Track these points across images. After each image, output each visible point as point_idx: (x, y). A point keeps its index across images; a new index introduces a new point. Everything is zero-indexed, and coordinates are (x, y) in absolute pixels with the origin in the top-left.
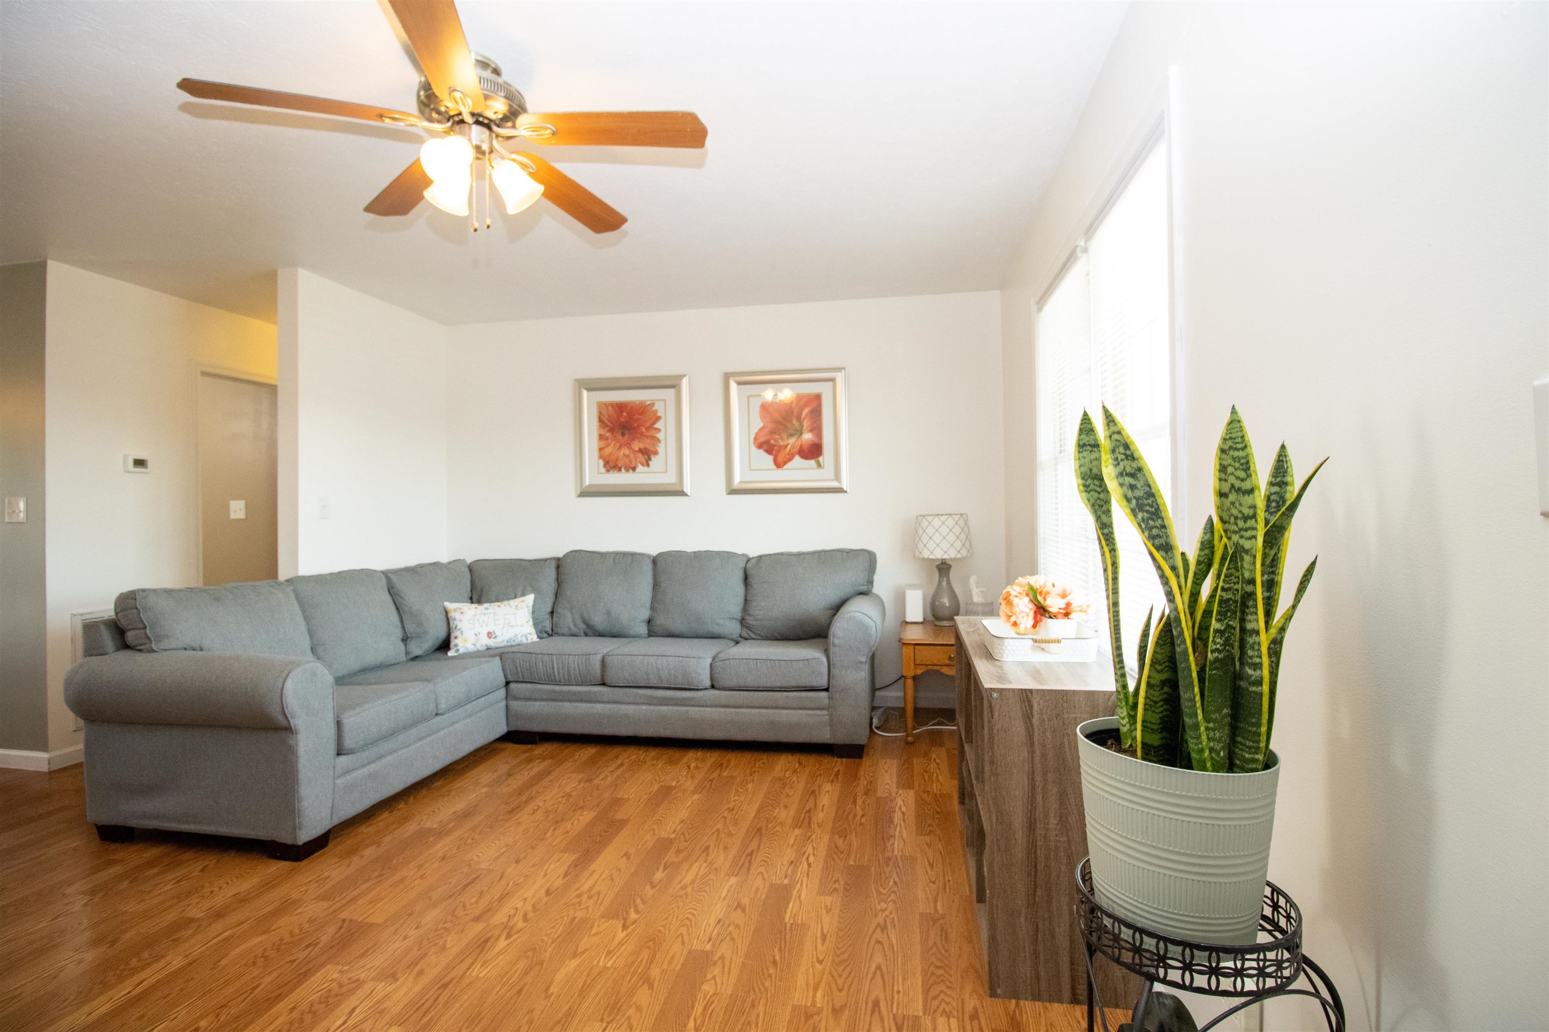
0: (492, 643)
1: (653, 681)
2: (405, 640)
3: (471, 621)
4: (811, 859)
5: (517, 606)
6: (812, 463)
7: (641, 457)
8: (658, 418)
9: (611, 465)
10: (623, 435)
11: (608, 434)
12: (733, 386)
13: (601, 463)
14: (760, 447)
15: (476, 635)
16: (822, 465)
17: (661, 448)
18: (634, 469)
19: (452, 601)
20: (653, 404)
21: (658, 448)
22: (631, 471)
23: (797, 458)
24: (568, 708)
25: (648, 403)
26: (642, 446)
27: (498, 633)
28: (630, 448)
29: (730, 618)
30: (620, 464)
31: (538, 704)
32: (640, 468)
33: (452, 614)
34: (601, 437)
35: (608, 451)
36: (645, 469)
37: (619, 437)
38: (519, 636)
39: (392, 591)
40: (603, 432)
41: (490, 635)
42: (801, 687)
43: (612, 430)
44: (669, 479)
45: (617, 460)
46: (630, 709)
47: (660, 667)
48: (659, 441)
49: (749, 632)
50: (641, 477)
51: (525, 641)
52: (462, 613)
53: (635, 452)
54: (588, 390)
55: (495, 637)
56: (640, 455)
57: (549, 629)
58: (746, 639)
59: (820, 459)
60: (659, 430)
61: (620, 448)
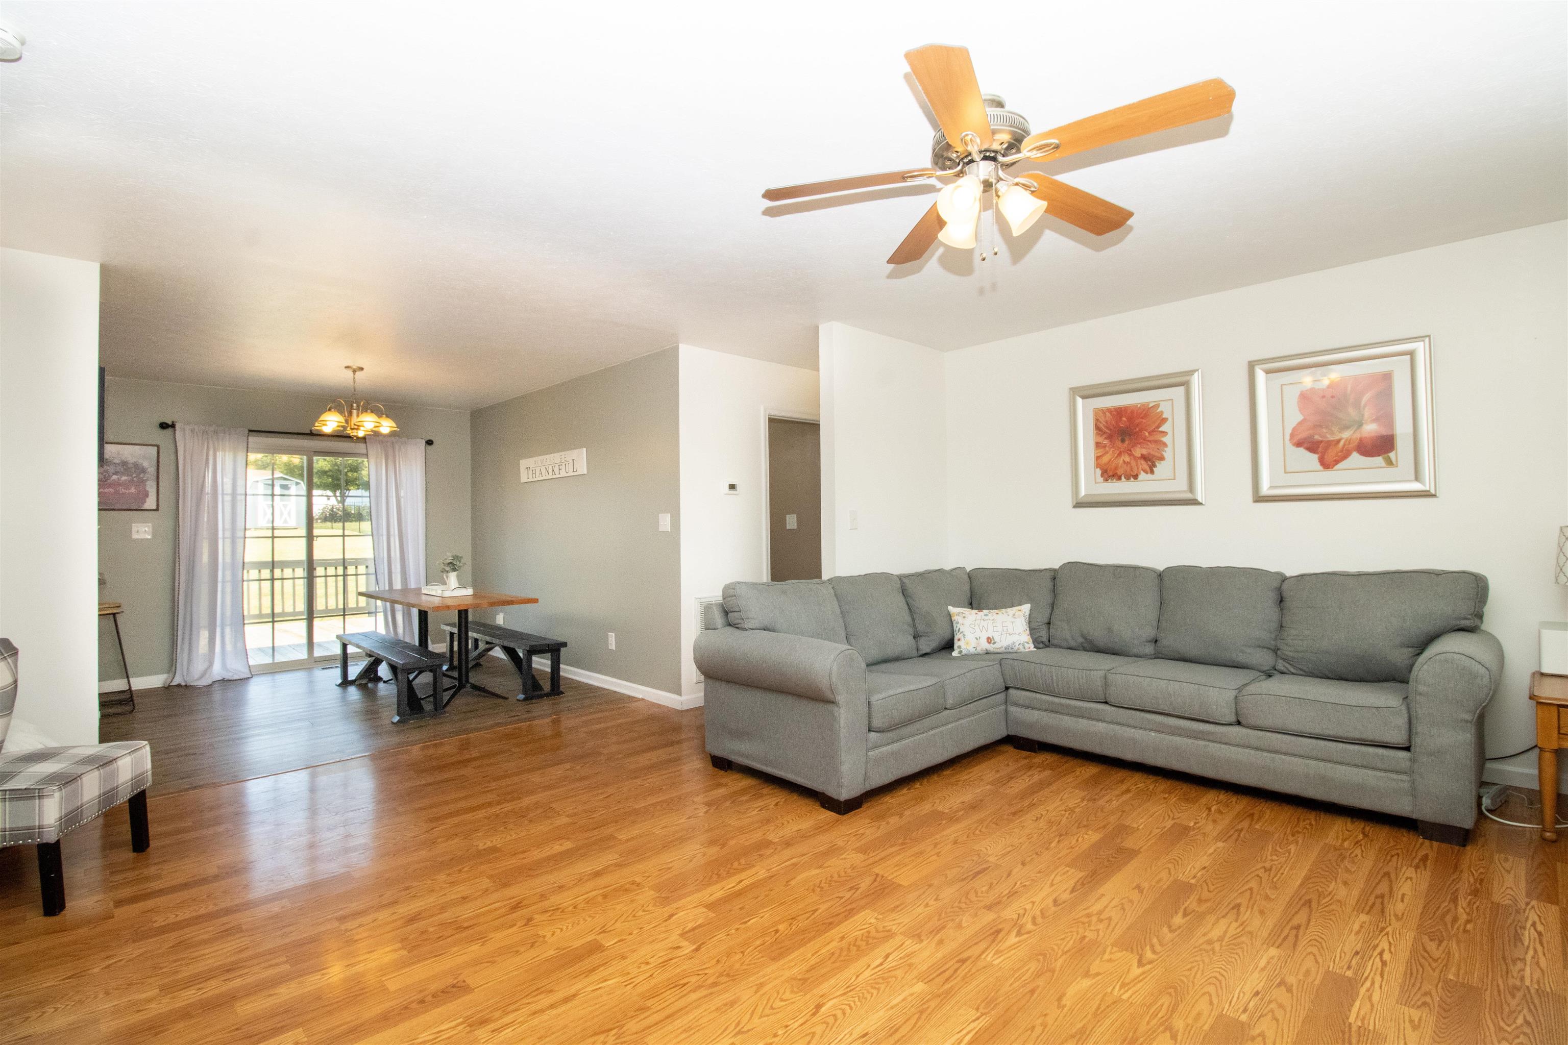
0: (991, 647)
1: (1165, 708)
2: (916, 637)
3: (972, 626)
4: (1387, 956)
5: (1014, 615)
6: (1379, 460)
7: (1144, 465)
8: (1164, 420)
9: (1109, 474)
10: (1123, 441)
11: (1106, 442)
12: (1260, 375)
13: (1099, 472)
14: (1299, 444)
15: (977, 639)
16: (1394, 461)
17: (1168, 453)
18: (1136, 477)
19: (954, 606)
20: (1157, 406)
21: (1164, 453)
22: (1132, 479)
23: (1355, 455)
24: (1067, 721)
25: (1151, 405)
26: (1144, 452)
27: (997, 639)
28: (1131, 455)
29: (1259, 646)
30: (1120, 472)
31: (1036, 713)
32: (1142, 476)
33: (955, 618)
34: (1098, 445)
35: (1105, 459)
36: (1150, 476)
37: (1119, 443)
38: (1017, 644)
39: (904, 591)
40: (1100, 439)
41: (989, 640)
42: (1367, 741)
43: (1110, 437)
44: (1178, 487)
45: (1116, 468)
46: (1138, 734)
47: (1172, 692)
48: (1165, 445)
49: (1287, 665)
50: (1144, 486)
51: (1022, 650)
52: (964, 617)
53: (1135, 458)
54: (1084, 397)
55: (994, 643)
56: (1143, 462)
57: (1045, 639)
58: (1283, 673)
59: (1392, 455)
60: (1165, 433)
61: (1120, 454)
